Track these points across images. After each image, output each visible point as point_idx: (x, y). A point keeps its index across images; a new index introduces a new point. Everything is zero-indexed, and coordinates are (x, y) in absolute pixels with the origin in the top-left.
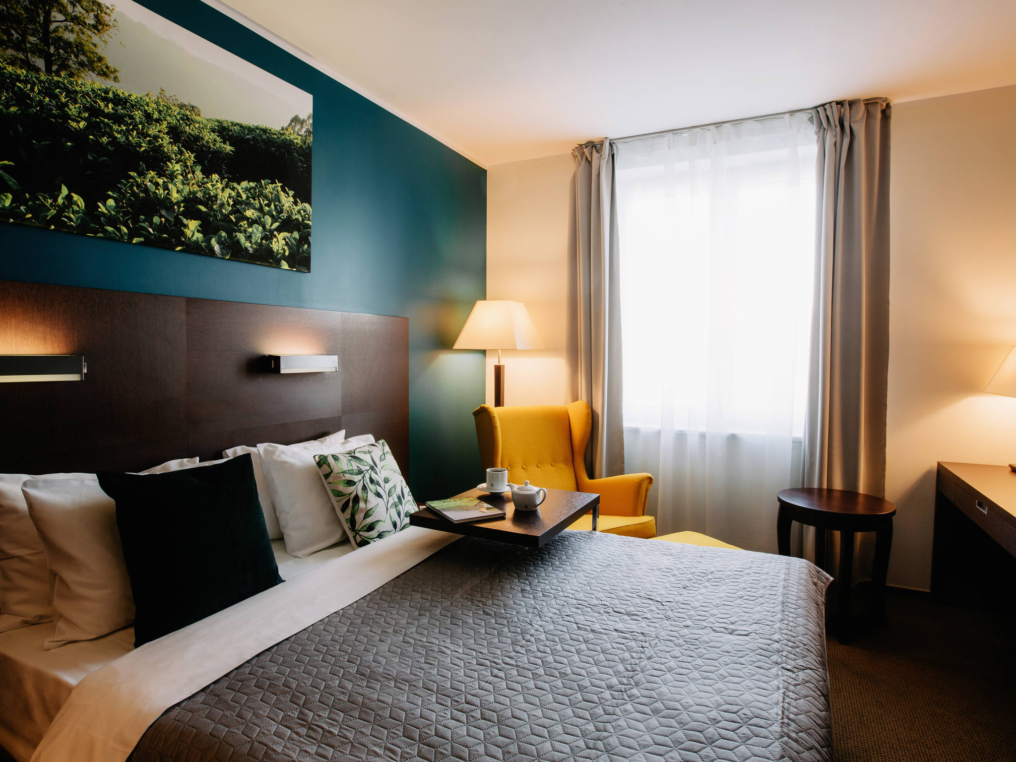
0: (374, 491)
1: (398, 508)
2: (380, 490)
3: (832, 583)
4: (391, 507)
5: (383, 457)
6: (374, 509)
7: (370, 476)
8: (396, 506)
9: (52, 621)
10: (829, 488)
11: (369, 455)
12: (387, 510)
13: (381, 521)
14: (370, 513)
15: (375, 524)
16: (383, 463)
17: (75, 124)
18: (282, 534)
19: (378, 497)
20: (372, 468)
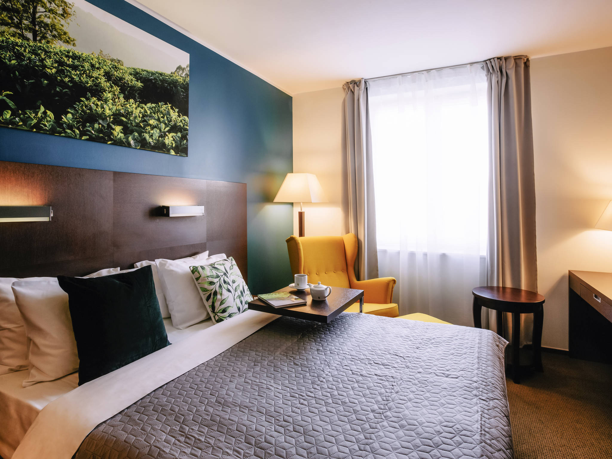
0: (226, 288)
1: (241, 299)
2: (230, 287)
3: (508, 346)
4: (236, 298)
5: (232, 267)
6: (226, 299)
7: (224, 279)
8: (240, 297)
9: (28, 369)
10: (503, 286)
11: (223, 266)
12: (234, 300)
13: (230, 307)
14: (224, 302)
15: (227, 308)
16: (232, 271)
17: (50, 70)
18: (170, 315)
19: (229, 292)
20: (225, 274)
